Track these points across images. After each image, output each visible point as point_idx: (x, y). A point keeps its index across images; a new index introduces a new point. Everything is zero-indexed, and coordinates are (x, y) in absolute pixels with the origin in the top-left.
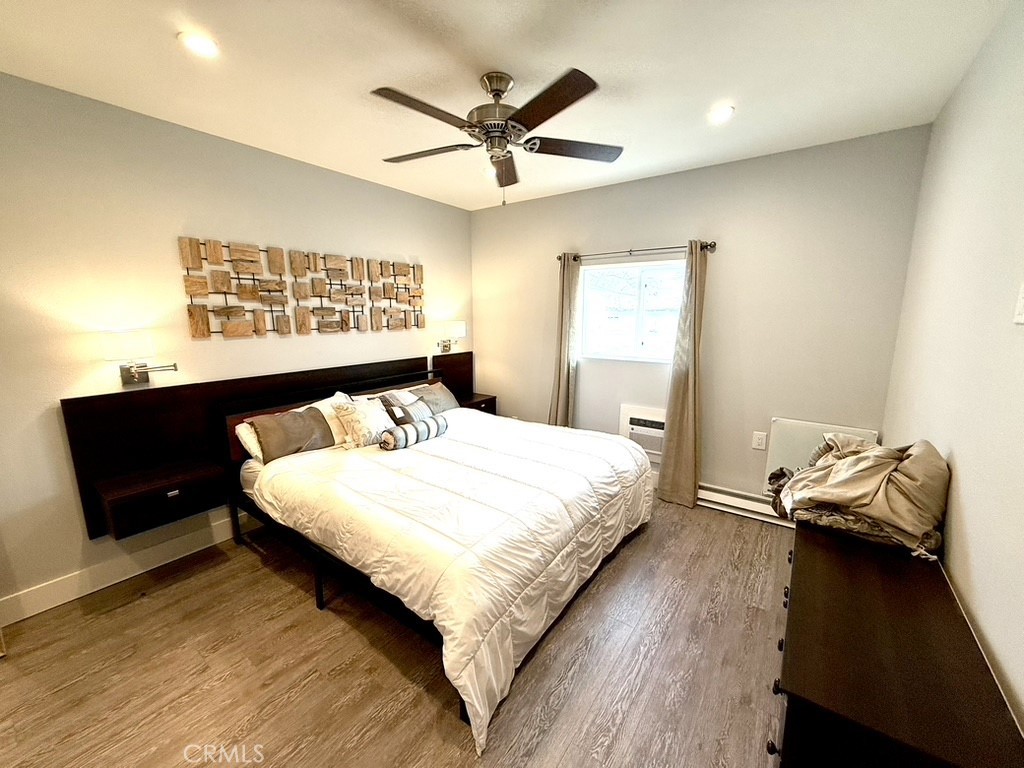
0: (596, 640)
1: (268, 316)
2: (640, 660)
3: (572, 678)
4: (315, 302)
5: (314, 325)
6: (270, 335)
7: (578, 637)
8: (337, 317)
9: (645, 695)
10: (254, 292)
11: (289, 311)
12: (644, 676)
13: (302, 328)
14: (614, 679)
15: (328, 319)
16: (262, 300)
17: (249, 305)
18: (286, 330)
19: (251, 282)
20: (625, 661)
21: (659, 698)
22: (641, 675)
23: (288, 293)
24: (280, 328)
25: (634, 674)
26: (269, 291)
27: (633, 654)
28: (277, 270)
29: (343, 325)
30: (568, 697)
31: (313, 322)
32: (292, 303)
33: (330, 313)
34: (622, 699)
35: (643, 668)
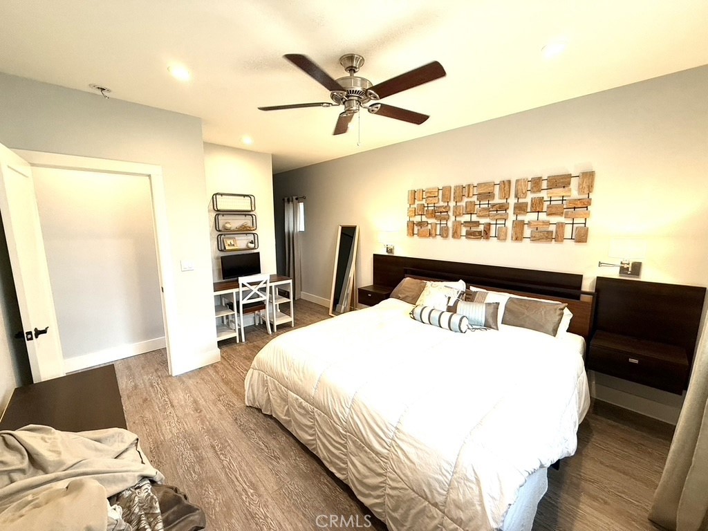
0: (275, 463)
1: (438, 226)
2: (244, 485)
3: (258, 443)
4: (467, 218)
5: (464, 233)
6: (439, 237)
7: (283, 454)
8: (481, 228)
9: (223, 476)
10: (433, 214)
11: (450, 224)
12: (233, 482)
13: (456, 235)
14: (243, 464)
15: (474, 229)
16: (436, 217)
17: (430, 221)
18: (445, 235)
19: (433, 208)
20: (250, 475)
21: (216, 484)
22: (235, 480)
23: (451, 213)
24: (444, 234)
25: (238, 476)
26: (441, 212)
27: (251, 482)
28: (445, 200)
29: (485, 234)
30: (249, 439)
31: (464, 231)
32: (452, 218)
33: (475, 225)
34: (230, 463)
35: (237, 483)
